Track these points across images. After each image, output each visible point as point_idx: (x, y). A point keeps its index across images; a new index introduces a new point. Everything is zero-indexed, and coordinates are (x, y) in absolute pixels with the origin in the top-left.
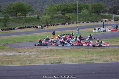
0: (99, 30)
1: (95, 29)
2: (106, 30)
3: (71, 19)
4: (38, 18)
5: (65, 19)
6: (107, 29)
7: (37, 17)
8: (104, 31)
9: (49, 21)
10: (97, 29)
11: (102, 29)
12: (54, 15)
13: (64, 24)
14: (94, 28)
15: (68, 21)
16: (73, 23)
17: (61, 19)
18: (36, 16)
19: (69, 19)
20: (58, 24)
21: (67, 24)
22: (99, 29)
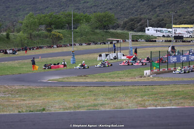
0: (108, 57)
1: (100, 56)
2: (119, 57)
3: (62, 39)
4: (8, 36)
5: (52, 38)
6: (120, 55)
7: (6, 36)
8: (115, 58)
9: (26, 41)
10: (103, 54)
11: (112, 55)
12: (34, 33)
13: (50, 47)
14: (100, 53)
15: (56, 41)
16: (66, 46)
17: (44, 39)
18: (5, 34)
19: (59, 38)
20: (41, 48)
21: (55, 46)
22: (107, 55)
